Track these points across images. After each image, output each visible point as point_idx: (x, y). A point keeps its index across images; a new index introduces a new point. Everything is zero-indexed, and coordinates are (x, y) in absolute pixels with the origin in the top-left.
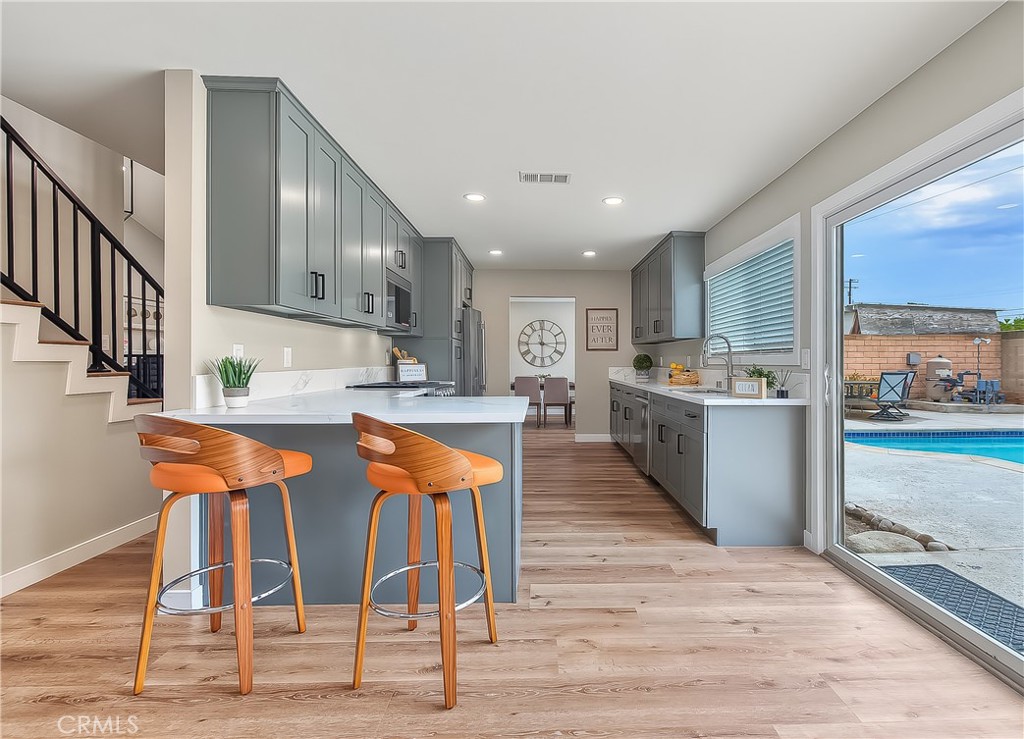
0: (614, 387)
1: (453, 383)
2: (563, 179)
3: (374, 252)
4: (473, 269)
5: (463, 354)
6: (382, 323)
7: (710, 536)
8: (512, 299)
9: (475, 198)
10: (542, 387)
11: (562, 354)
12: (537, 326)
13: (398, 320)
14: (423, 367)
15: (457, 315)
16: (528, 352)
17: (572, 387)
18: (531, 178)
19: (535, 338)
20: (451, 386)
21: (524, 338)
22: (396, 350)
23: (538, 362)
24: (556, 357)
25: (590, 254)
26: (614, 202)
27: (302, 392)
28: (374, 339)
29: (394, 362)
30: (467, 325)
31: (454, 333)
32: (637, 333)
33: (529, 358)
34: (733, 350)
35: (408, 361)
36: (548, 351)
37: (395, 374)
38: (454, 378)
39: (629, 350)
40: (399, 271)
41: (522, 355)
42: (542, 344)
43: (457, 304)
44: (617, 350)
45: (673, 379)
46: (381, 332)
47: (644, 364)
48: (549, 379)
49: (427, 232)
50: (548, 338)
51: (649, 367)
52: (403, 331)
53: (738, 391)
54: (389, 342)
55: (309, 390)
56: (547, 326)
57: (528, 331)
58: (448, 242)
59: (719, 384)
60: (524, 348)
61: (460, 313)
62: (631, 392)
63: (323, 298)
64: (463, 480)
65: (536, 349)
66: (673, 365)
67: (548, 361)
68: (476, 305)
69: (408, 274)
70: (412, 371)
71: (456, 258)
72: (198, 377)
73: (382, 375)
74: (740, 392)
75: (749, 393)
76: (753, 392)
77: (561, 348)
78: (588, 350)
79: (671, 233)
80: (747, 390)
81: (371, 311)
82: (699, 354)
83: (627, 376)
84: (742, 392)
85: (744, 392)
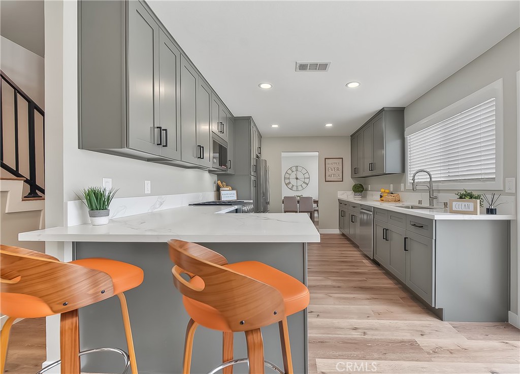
0: (341, 202)
1: (252, 201)
2: (323, 67)
3: (204, 127)
4: (261, 137)
5: (257, 184)
6: (210, 166)
7: (437, 314)
8: (283, 154)
9: (266, 86)
10: (298, 202)
11: (307, 184)
12: (294, 169)
13: (221, 164)
14: (235, 192)
15: (253, 162)
16: (290, 183)
17: (316, 202)
18: (303, 67)
19: (293, 176)
20: (250, 203)
21: (287, 176)
22: (219, 182)
23: (295, 188)
24: (304, 185)
25: (329, 125)
26: (353, 85)
27: (159, 209)
28: (207, 175)
29: (218, 189)
30: (258, 168)
31: (252, 172)
32: (355, 171)
33: (290, 186)
34: (433, 180)
35: (226, 189)
36: (300, 182)
37: (219, 196)
38: (252, 199)
39: (349, 182)
40: (220, 135)
41: (286, 184)
42: (297, 179)
43: (254, 156)
44: (342, 181)
45: (382, 199)
46: (210, 171)
47: (359, 189)
48: (301, 198)
49: (236, 114)
50: (300, 176)
51: (362, 191)
52: (223, 171)
53: (454, 209)
54: (215, 177)
55: (164, 208)
56: (299, 169)
57: (290, 172)
58: (248, 119)
59: (420, 202)
60: (287, 181)
61: (255, 160)
62: (354, 206)
63: (166, 146)
64: (275, 313)
65: (293, 182)
66: (383, 190)
67: (300, 188)
68: (264, 157)
69: (225, 137)
70: (228, 195)
71: (253, 129)
72: (68, 202)
73: (211, 197)
74: (456, 209)
75: (465, 210)
76: (468, 210)
77: (307, 181)
78: (326, 181)
79: (383, 108)
80: (463, 208)
81: (202, 157)
82: (400, 183)
83: (349, 196)
84: (458, 210)
85: (460, 210)
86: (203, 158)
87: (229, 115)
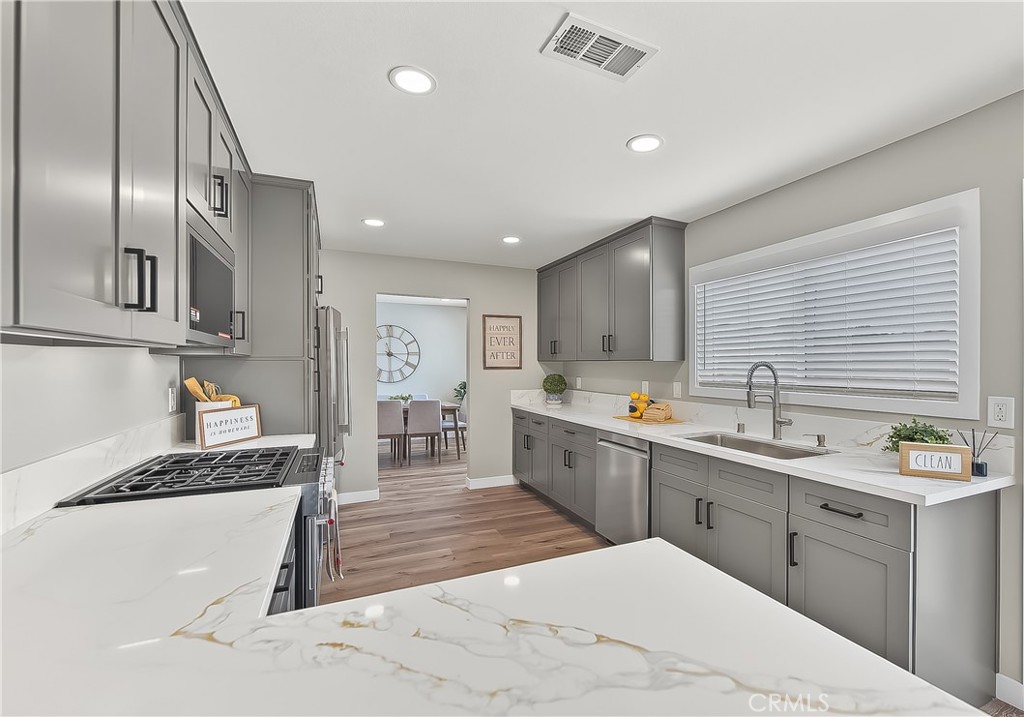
0: (519, 416)
8: (380, 298)
11: (415, 367)
12: (384, 332)
14: (252, 412)
18: (573, 40)
19: (382, 346)
22: (191, 382)
23: (384, 376)
24: (408, 370)
25: (512, 240)
28: (142, 364)
29: (186, 404)
32: (553, 347)
35: (219, 405)
36: (396, 364)
39: (535, 370)
42: (390, 354)
44: (520, 368)
45: (635, 414)
46: (157, 351)
47: (557, 386)
48: (415, 402)
50: (397, 347)
51: (561, 391)
52: (213, 347)
53: (913, 466)
56: (397, 332)
58: (302, 192)
59: (740, 428)
62: (540, 421)
65: (382, 361)
66: (636, 395)
67: (397, 376)
74: (917, 468)
75: (940, 470)
76: (948, 470)
77: (413, 360)
78: (485, 368)
79: (650, 218)
80: (935, 464)
81: (148, 304)
82: (671, 380)
83: (533, 401)
84: (923, 468)
85: (929, 469)
86: (153, 308)
87: (238, 166)
